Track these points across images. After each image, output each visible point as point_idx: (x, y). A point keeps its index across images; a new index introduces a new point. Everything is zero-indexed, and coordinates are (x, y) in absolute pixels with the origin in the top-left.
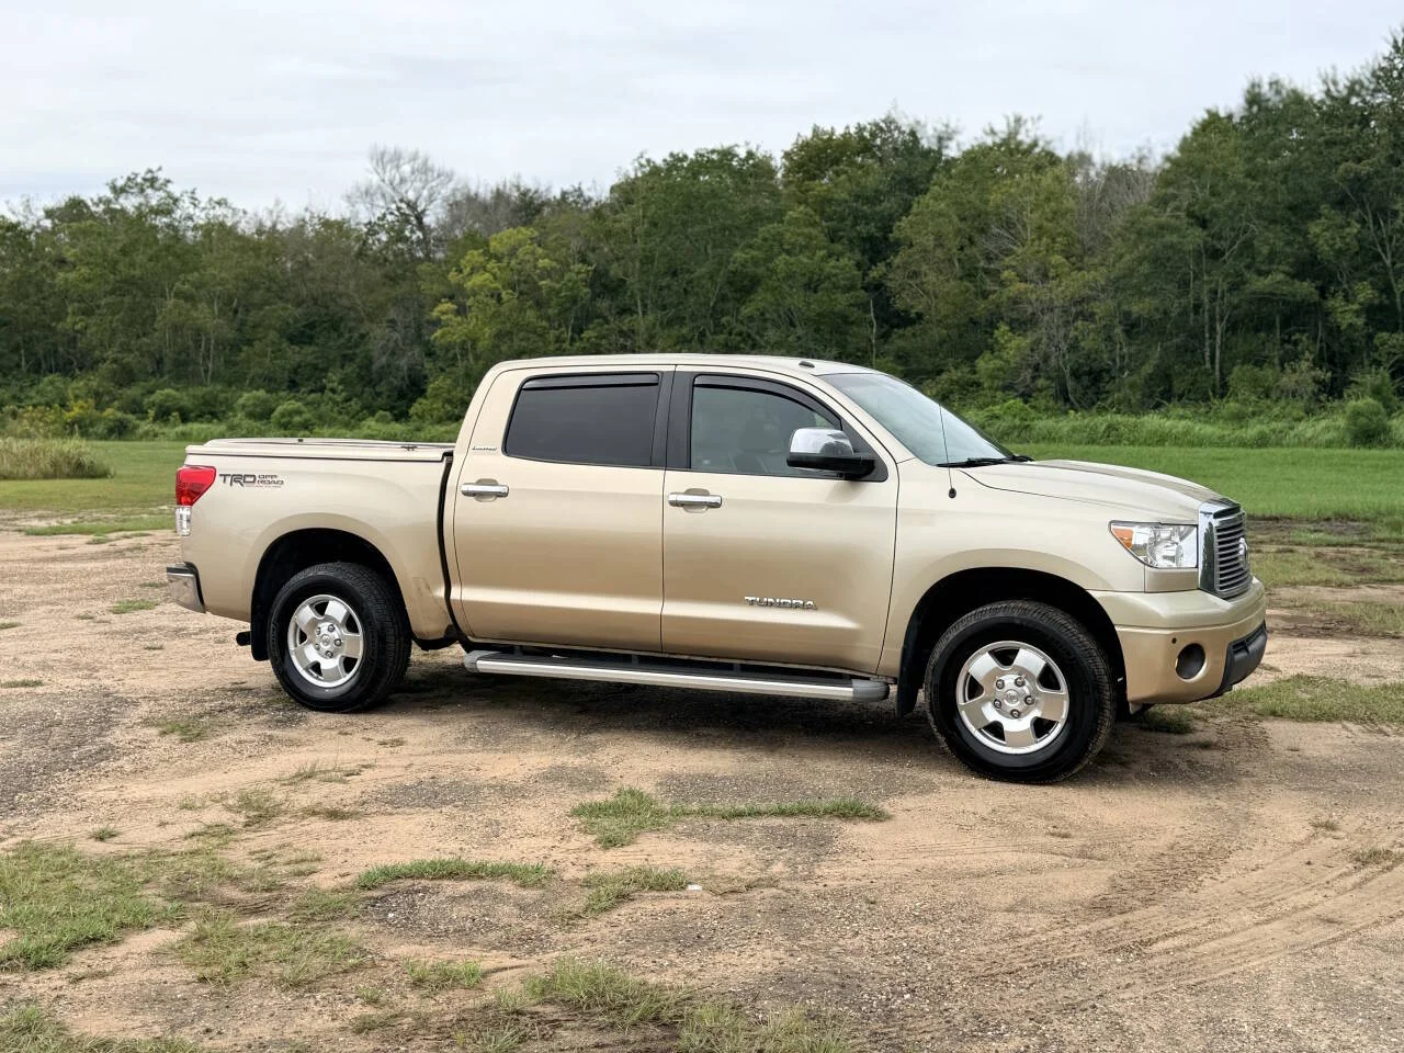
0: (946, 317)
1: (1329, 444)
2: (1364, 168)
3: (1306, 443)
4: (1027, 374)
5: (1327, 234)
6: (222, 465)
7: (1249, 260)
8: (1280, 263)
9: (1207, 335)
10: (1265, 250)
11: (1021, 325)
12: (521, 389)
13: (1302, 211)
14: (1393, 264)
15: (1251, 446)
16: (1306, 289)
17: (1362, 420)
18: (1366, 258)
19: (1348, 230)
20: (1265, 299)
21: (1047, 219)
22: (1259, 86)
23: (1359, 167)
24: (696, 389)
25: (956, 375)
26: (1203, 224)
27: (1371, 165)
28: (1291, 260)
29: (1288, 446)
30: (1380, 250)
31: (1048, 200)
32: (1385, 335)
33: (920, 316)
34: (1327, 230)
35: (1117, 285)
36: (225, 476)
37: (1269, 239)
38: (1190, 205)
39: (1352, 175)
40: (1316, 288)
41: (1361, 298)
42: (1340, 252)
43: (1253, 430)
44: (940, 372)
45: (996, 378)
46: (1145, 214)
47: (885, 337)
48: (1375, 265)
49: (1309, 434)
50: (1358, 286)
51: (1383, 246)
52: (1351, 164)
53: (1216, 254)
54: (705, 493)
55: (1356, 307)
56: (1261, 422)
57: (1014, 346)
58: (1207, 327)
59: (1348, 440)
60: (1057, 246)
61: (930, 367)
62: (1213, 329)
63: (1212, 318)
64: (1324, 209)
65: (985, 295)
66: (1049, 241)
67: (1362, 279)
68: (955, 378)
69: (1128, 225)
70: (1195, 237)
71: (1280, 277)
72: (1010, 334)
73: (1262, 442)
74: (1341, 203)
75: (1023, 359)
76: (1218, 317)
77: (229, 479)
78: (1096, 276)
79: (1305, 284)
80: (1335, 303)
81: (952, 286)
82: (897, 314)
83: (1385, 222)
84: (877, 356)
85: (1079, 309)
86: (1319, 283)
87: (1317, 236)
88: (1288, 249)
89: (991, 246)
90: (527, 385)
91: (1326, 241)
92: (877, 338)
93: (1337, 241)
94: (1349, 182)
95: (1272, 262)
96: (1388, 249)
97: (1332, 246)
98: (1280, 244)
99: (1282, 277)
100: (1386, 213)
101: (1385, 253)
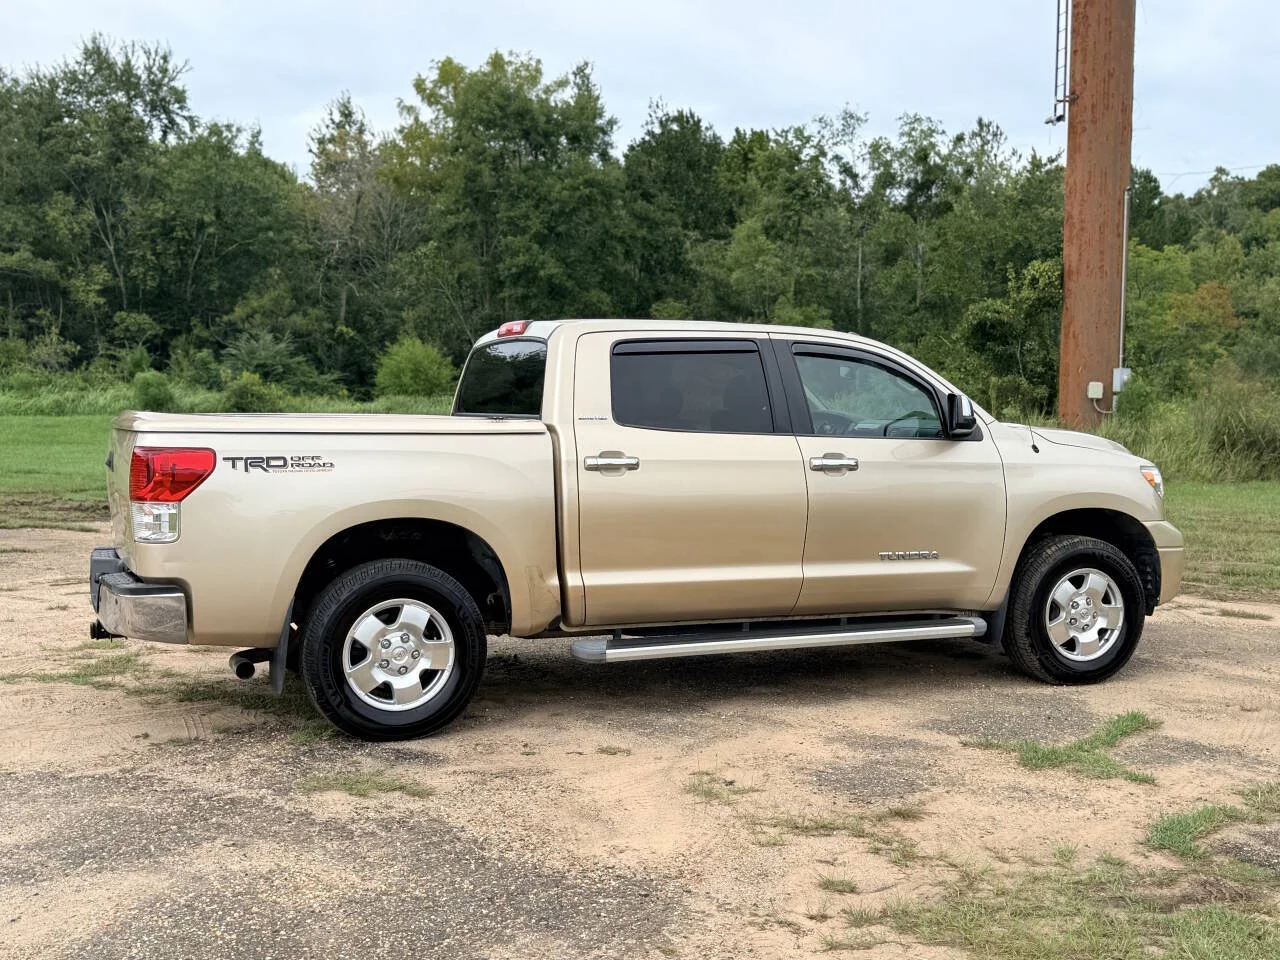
2: (92, 161)
3: (103, 410)
5: (66, 219)
6: (222, 446)
8: (22, 241)
12: (614, 355)
13: (32, 194)
14: (117, 251)
15: (49, 414)
16: (48, 267)
17: (153, 391)
18: (93, 247)
19: (84, 217)
23: (87, 159)
24: (797, 357)
28: (31, 239)
29: (83, 413)
30: (103, 237)
32: (123, 314)
34: (63, 215)
36: (234, 460)
37: (9, 218)
39: (83, 166)
40: (57, 267)
41: (100, 279)
42: (75, 237)
43: (47, 399)
48: (102, 251)
49: (101, 401)
50: (94, 268)
51: (106, 235)
52: (79, 156)
54: (840, 456)
55: (97, 287)
56: (50, 392)
59: (139, 405)
67: (97, 262)
71: (25, 254)
73: (59, 409)
74: (68, 190)
77: (240, 464)
79: (48, 263)
80: (78, 282)
83: (108, 212)
86: (61, 263)
87: (54, 219)
88: (26, 229)
90: (619, 349)
91: (64, 225)
93: (75, 225)
94: (74, 172)
95: (12, 240)
96: (110, 236)
97: (71, 230)
98: (21, 223)
99: (27, 255)
100: (106, 205)
101: (108, 239)
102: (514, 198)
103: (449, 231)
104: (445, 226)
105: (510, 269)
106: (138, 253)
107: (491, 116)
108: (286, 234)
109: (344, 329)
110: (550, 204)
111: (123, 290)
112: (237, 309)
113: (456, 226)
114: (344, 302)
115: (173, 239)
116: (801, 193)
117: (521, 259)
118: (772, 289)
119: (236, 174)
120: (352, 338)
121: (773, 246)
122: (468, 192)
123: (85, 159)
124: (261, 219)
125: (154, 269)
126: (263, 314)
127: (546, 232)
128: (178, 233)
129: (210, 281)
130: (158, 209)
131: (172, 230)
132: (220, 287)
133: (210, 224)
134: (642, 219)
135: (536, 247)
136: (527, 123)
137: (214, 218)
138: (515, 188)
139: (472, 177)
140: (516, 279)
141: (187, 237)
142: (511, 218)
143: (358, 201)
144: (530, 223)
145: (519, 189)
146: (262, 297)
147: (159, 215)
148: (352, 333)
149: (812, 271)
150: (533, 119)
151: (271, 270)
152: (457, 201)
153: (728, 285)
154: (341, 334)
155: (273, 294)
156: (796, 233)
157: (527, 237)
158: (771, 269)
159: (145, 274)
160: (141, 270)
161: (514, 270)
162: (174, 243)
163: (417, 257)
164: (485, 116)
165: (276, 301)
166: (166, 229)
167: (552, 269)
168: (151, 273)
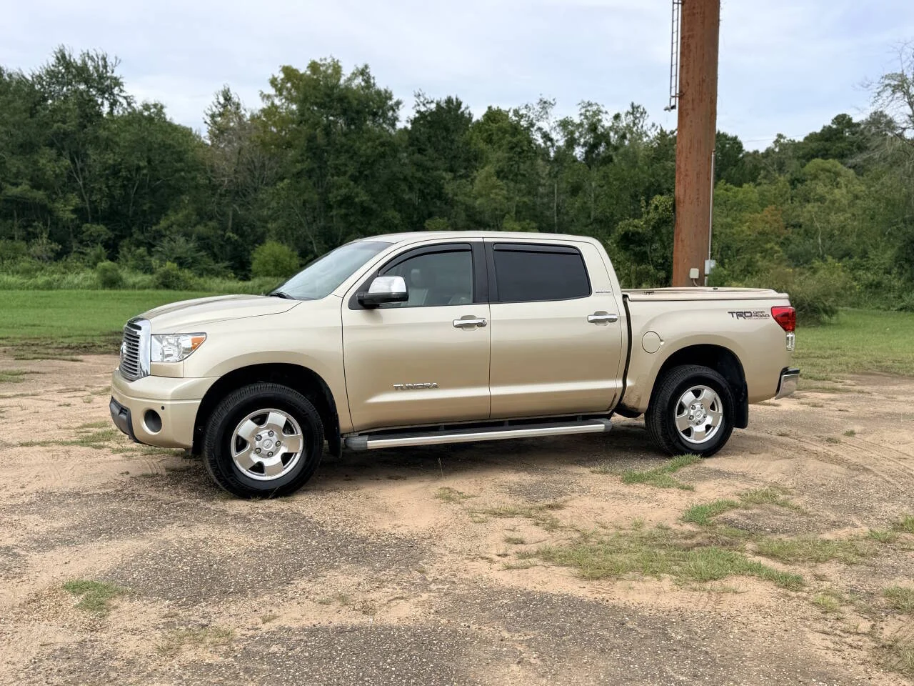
1: (89, 287)
2: (68, 128)
3: (77, 287)
5: (51, 164)
7: (3, 175)
8: (24, 179)
10: (14, 170)
13: (28, 148)
14: (84, 184)
15: (42, 289)
16: (40, 195)
17: (109, 274)
19: (62, 163)
23: (65, 126)
27: (71, 126)
28: (30, 177)
29: (64, 288)
30: (75, 176)
32: (88, 225)
34: (50, 162)
37: (15, 164)
39: (62, 131)
40: (46, 195)
41: (74, 202)
42: (57, 176)
43: (41, 279)
48: (75, 185)
49: (76, 281)
50: (70, 196)
51: (78, 174)
52: (60, 124)
55: (71, 208)
56: (44, 275)
59: (100, 285)
64: (46, 149)
67: (71, 192)
73: (49, 286)
79: (40, 192)
80: (59, 205)
83: (78, 160)
86: (48, 192)
87: (43, 164)
88: (26, 171)
91: (50, 168)
93: (57, 168)
94: (56, 134)
95: (17, 178)
96: (80, 176)
97: (54, 172)
98: (22, 167)
99: (27, 187)
100: (76, 155)
101: (78, 177)
102: (338, 152)
103: (298, 173)
104: (295, 170)
105: (336, 198)
106: (97, 186)
107: (322, 101)
108: (194, 173)
109: (231, 235)
110: (361, 157)
111: (89, 210)
112: (161, 222)
113: (302, 170)
114: (231, 218)
115: (120, 177)
116: (519, 150)
117: (344, 191)
118: (502, 210)
119: (160, 136)
120: (236, 240)
121: (501, 183)
122: (309, 149)
123: (63, 126)
124: (176, 164)
125: (107, 196)
126: (179, 225)
127: (357, 174)
128: (124, 173)
129: (145, 204)
130: (110, 158)
131: (120, 171)
132: (150, 208)
133: (145, 167)
134: (419, 166)
135: (352, 183)
136: (345, 105)
137: (146, 164)
138: (339, 146)
139: (311, 139)
140: (340, 204)
141: (129, 176)
142: (337, 164)
143: (239, 153)
144: (347, 169)
145: (342, 147)
146: (177, 214)
147: (111, 162)
148: (236, 237)
149: (525, 199)
150: (349, 102)
151: (183, 197)
152: (302, 155)
153: (474, 208)
154: (229, 238)
155: (185, 212)
156: (516, 175)
157: (347, 177)
158: (500, 197)
159: (101, 200)
160: (99, 196)
161: (339, 198)
162: (120, 180)
163: (277, 190)
164: (318, 100)
165: (187, 216)
166: (115, 171)
167: (363, 197)
168: (105, 199)
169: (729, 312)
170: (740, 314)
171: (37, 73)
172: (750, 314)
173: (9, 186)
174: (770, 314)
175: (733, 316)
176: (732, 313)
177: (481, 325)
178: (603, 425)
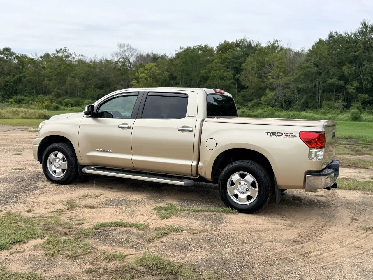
0: (254, 87)
1: (346, 120)
2: (356, 54)
3: (341, 120)
4: (273, 101)
5: (347, 70)
7: (328, 75)
8: (335, 76)
9: (317, 93)
10: (332, 73)
11: (272, 89)
13: (341, 64)
14: (363, 77)
16: (342, 82)
17: (354, 115)
18: (356, 76)
19: (352, 69)
20: (332, 85)
21: (280, 64)
22: (332, 33)
23: (355, 53)
25: (256, 101)
26: (317, 66)
27: (358, 53)
28: (338, 76)
30: (360, 74)
31: (280, 59)
32: (360, 94)
33: (247, 87)
34: (347, 68)
35: (296, 81)
37: (333, 70)
38: (314, 62)
39: (354, 55)
40: (344, 82)
41: (355, 85)
42: (350, 74)
43: (328, 116)
44: (252, 100)
45: (266, 102)
46: (303, 63)
47: (239, 91)
48: (359, 78)
49: (341, 118)
50: (354, 82)
51: (361, 73)
52: (353, 53)
53: (320, 74)
55: (353, 87)
56: (330, 115)
57: (270, 94)
58: (317, 91)
59: (351, 119)
60: (282, 71)
61: (250, 99)
62: (319, 92)
63: (319, 89)
64: (347, 63)
65: (264, 82)
66: (280, 69)
67: (355, 81)
68: (256, 102)
69: (299, 66)
70: (315, 69)
71: (335, 79)
72: (269, 92)
74: (351, 62)
75: (272, 98)
76: (320, 89)
78: (291, 78)
79: (341, 81)
80: (348, 86)
81: (256, 80)
82: (242, 86)
83: (361, 67)
84: (237, 96)
85: (286, 86)
86: (345, 81)
87: (344, 70)
88: (337, 73)
89: (265, 70)
91: (347, 71)
92: (237, 92)
93: (350, 71)
95: (333, 76)
96: (362, 74)
97: (348, 72)
98: (335, 71)
100: (361, 65)
101: (361, 74)
111: (364, 88)
159: (368, 84)
160: (367, 82)
168: (369, 83)
169: (265, 132)
170: (273, 134)
171: (354, 32)
172: (281, 134)
173: (329, 79)
174: (298, 135)
175: (267, 134)
176: (268, 133)
177: (128, 128)
178: (183, 183)
